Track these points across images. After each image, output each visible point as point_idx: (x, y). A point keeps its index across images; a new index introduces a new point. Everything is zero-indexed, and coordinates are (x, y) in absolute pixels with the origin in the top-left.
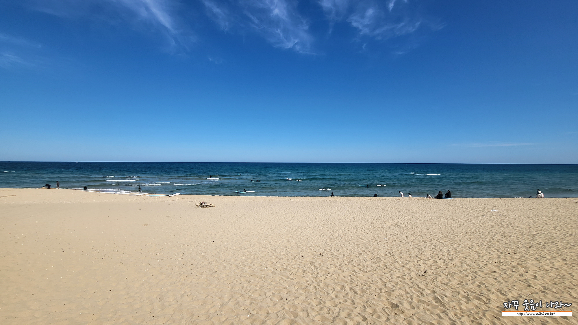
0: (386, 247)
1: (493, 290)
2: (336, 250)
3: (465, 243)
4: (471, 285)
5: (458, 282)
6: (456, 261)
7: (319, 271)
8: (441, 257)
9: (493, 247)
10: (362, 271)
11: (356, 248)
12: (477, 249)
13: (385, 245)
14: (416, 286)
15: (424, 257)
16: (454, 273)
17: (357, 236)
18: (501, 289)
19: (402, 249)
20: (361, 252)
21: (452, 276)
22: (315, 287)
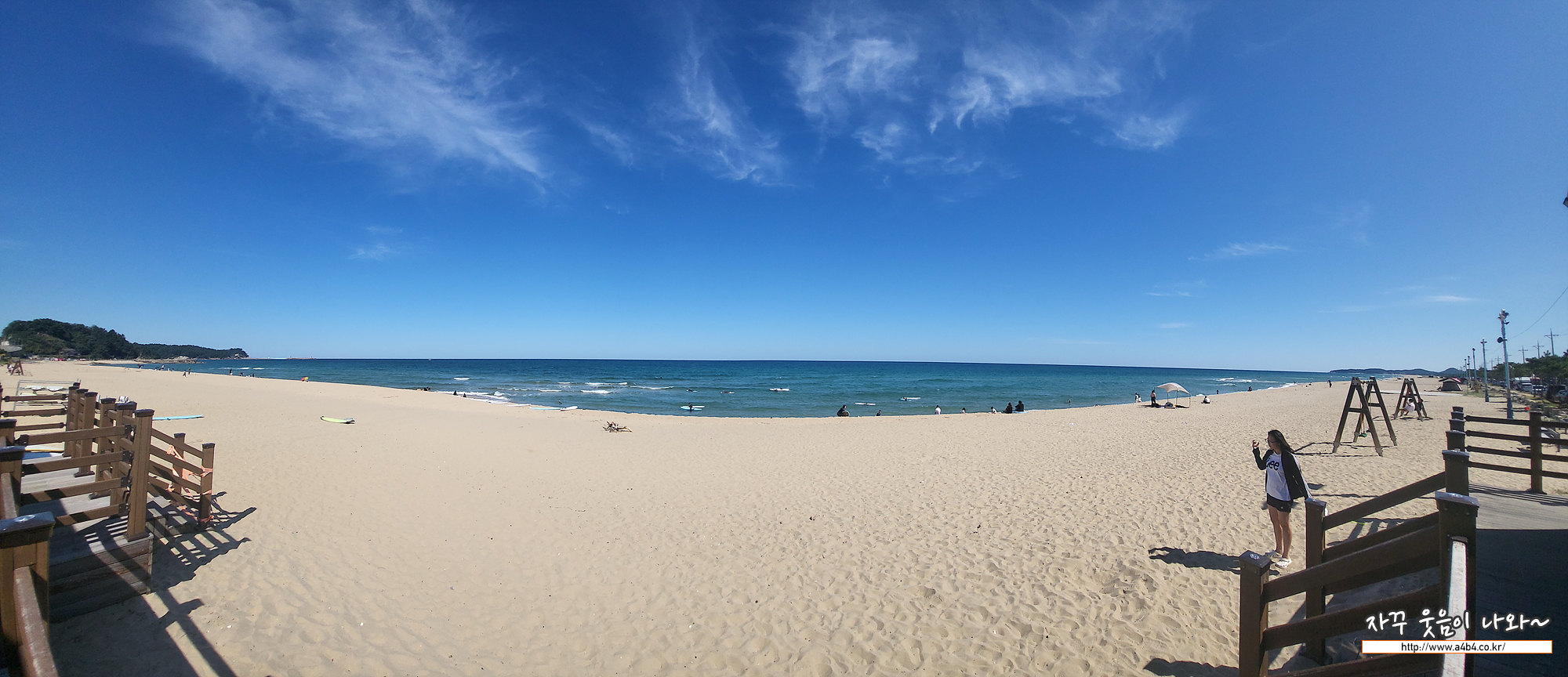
0: (922, 495)
1: (1060, 532)
2: (840, 509)
3: (1035, 473)
4: (1037, 532)
5: (1021, 532)
6: (1022, 502)
7: (808, 549)
8: (1003, 498)
9: (1066, 472)
10: (880, 541)
11: (873, 502)
12: (1047, 478)
13: (921, 493)
14: (963, 553)
15: (979, 504)
16: (1018, 519)
17: (874, 481)
18: (1068, 527)
19: (947, 495)
20: (880, 508)
21: (1015, 524)
22: (800, 577)
